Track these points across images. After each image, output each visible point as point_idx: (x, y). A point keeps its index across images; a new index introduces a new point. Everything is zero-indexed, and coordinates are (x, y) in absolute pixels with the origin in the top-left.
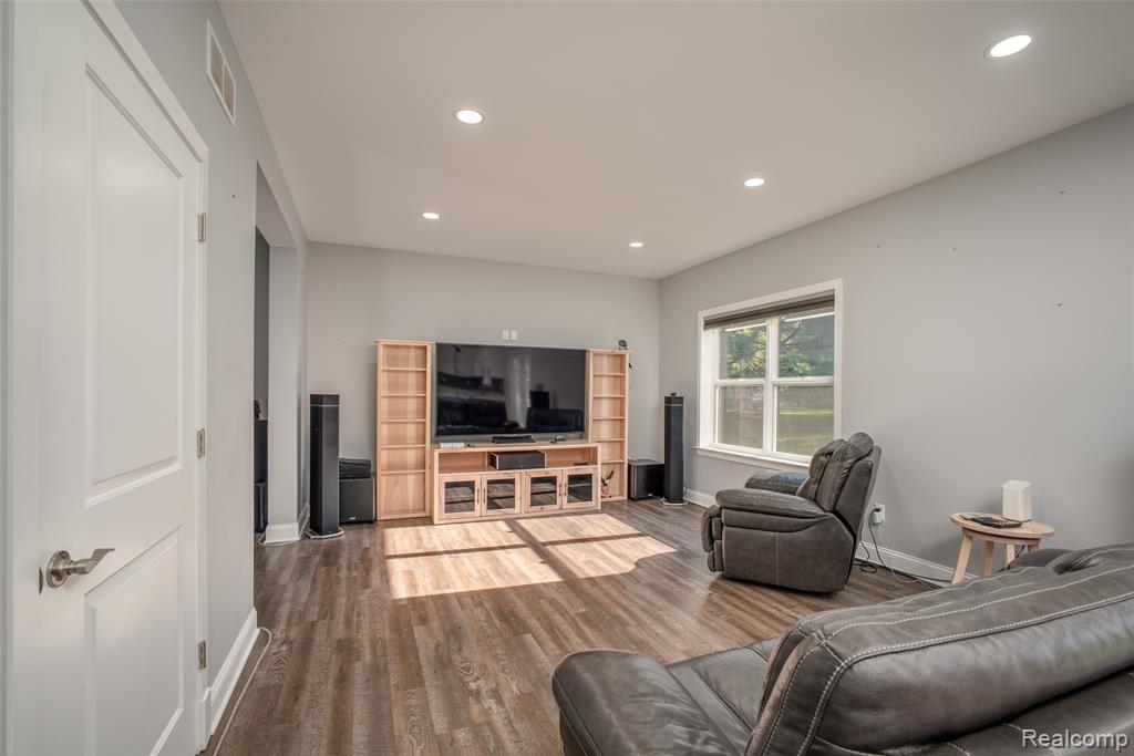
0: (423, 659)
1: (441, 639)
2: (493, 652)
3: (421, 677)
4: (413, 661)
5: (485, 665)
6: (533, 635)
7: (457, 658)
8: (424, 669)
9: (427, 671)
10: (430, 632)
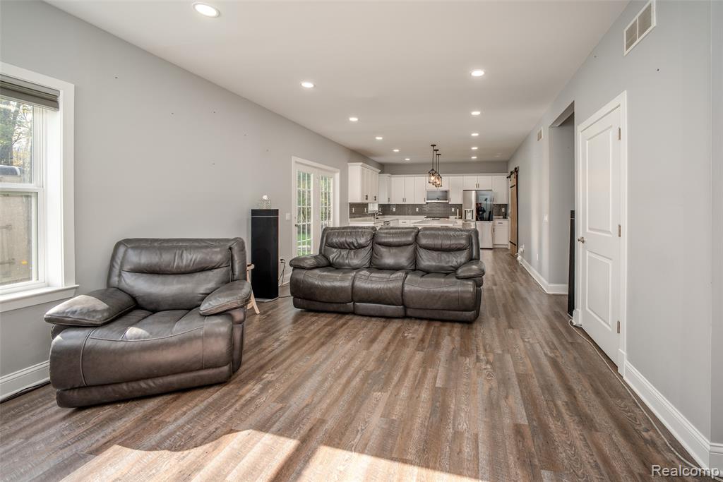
0: (518, 390)
1: (503, 403)
2: (469, 381)
3: (518, 379)
4: (525, 391)
5: (478, 374)
6: (435, 383)
7: (494, 384)
8: (517, 383)
9: (514, 380)
10: (513, 414)
